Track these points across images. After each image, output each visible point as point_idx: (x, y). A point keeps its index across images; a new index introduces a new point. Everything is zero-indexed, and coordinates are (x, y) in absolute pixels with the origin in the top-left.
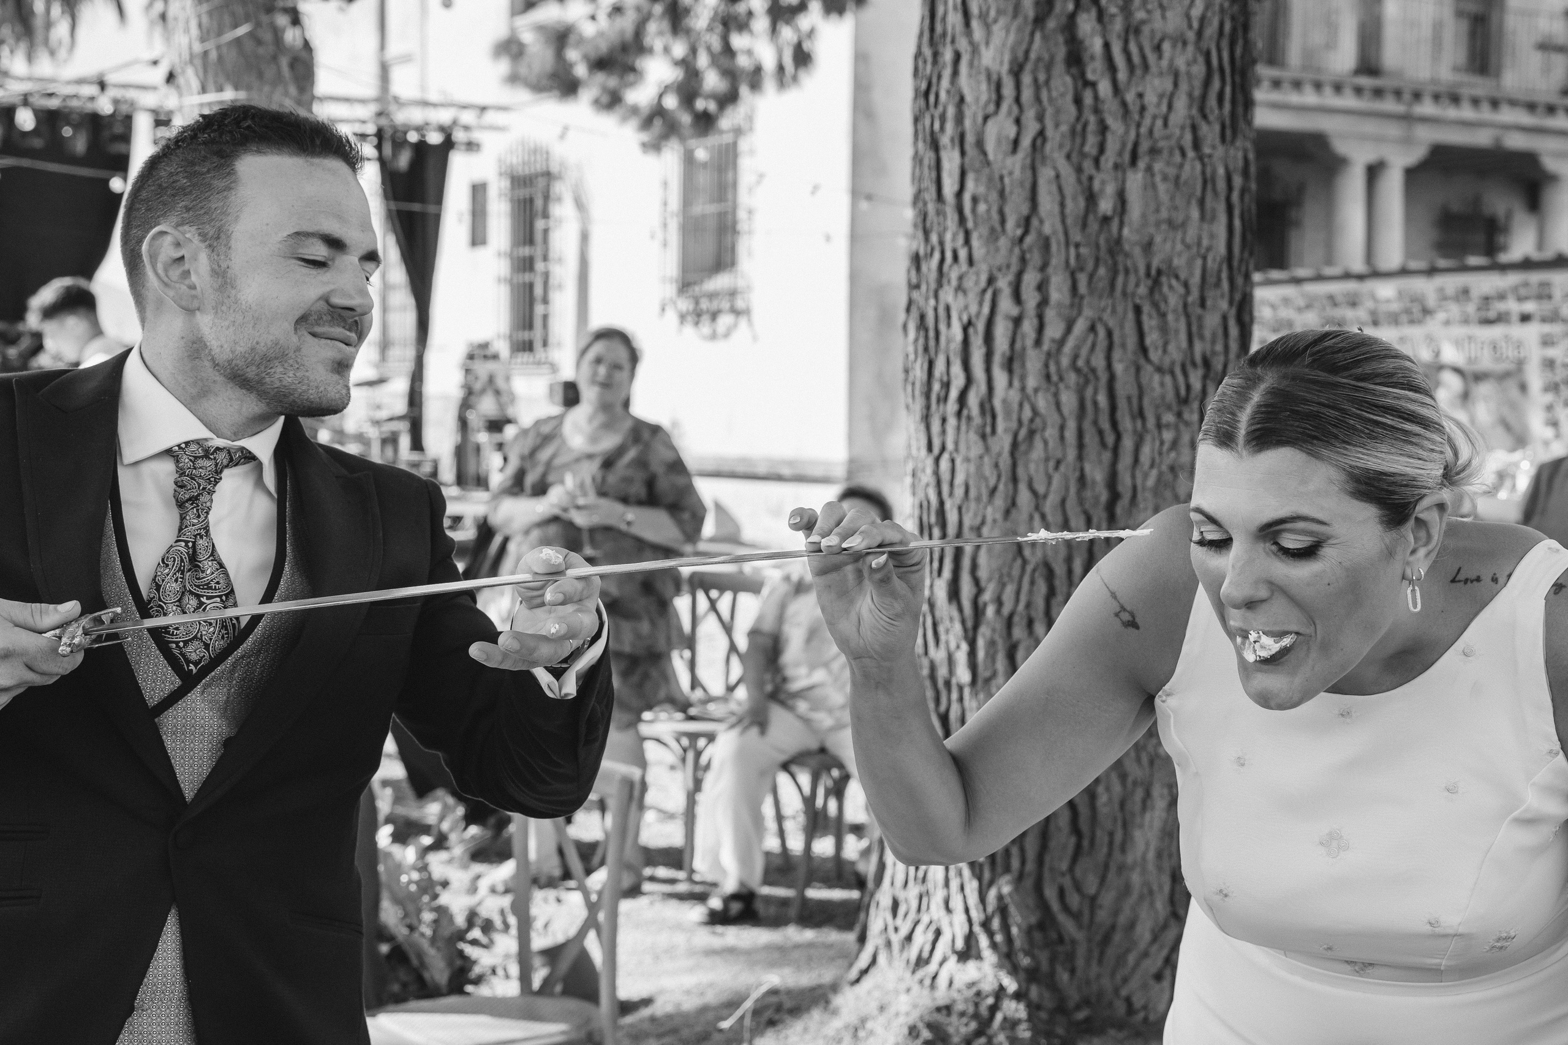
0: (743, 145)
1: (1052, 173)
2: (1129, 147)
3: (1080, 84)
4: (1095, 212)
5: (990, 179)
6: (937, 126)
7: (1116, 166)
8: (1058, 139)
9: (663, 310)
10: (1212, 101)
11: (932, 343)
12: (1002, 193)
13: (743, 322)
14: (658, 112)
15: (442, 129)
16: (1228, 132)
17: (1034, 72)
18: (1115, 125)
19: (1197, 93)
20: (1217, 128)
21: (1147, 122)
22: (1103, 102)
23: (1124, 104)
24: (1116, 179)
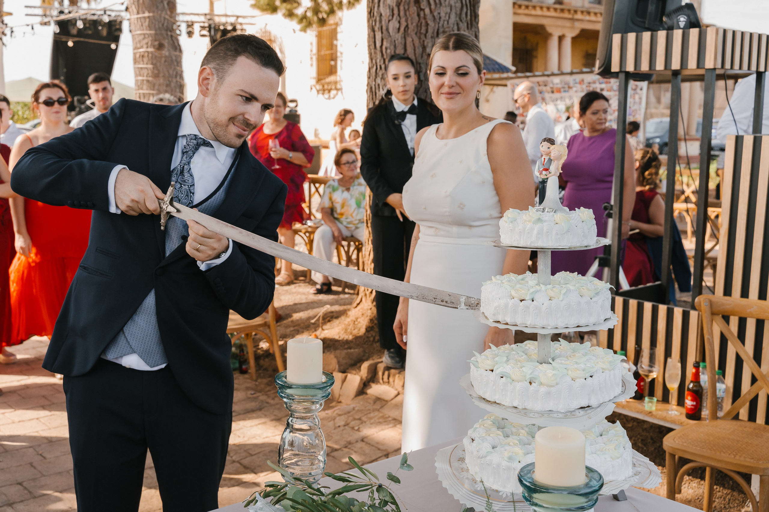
0: (339, 29)
1: (411, 39)
2: (436, 31)
3: (419, 9)
4: (425, 52)
5: (391, 41)
6: (374, 24)
7: (432, 37)
8: (412, 28)
9: (311, 89)
10: (464, 15)
11: (374, 96)
12: (395, 46)
13: (340, 93)
14: (304, 17)
15: (232, 24)
16: (469, 26)
17: (404, 5)
18: (431, 23)
19: (458, 13)
20: (466, 24)
21: (442, 22)
22: (427, 15)
23: (434, 16)
24: (432, 41)
